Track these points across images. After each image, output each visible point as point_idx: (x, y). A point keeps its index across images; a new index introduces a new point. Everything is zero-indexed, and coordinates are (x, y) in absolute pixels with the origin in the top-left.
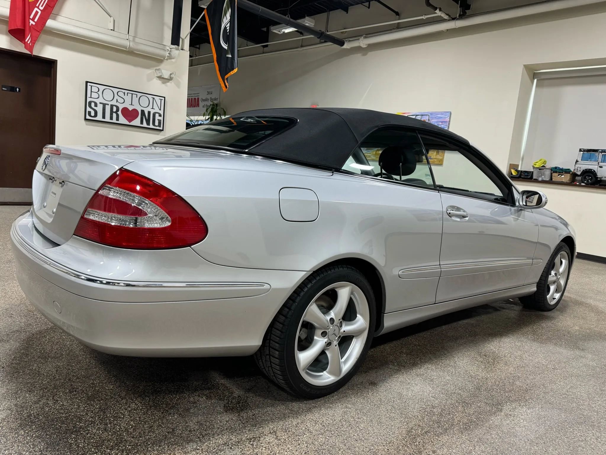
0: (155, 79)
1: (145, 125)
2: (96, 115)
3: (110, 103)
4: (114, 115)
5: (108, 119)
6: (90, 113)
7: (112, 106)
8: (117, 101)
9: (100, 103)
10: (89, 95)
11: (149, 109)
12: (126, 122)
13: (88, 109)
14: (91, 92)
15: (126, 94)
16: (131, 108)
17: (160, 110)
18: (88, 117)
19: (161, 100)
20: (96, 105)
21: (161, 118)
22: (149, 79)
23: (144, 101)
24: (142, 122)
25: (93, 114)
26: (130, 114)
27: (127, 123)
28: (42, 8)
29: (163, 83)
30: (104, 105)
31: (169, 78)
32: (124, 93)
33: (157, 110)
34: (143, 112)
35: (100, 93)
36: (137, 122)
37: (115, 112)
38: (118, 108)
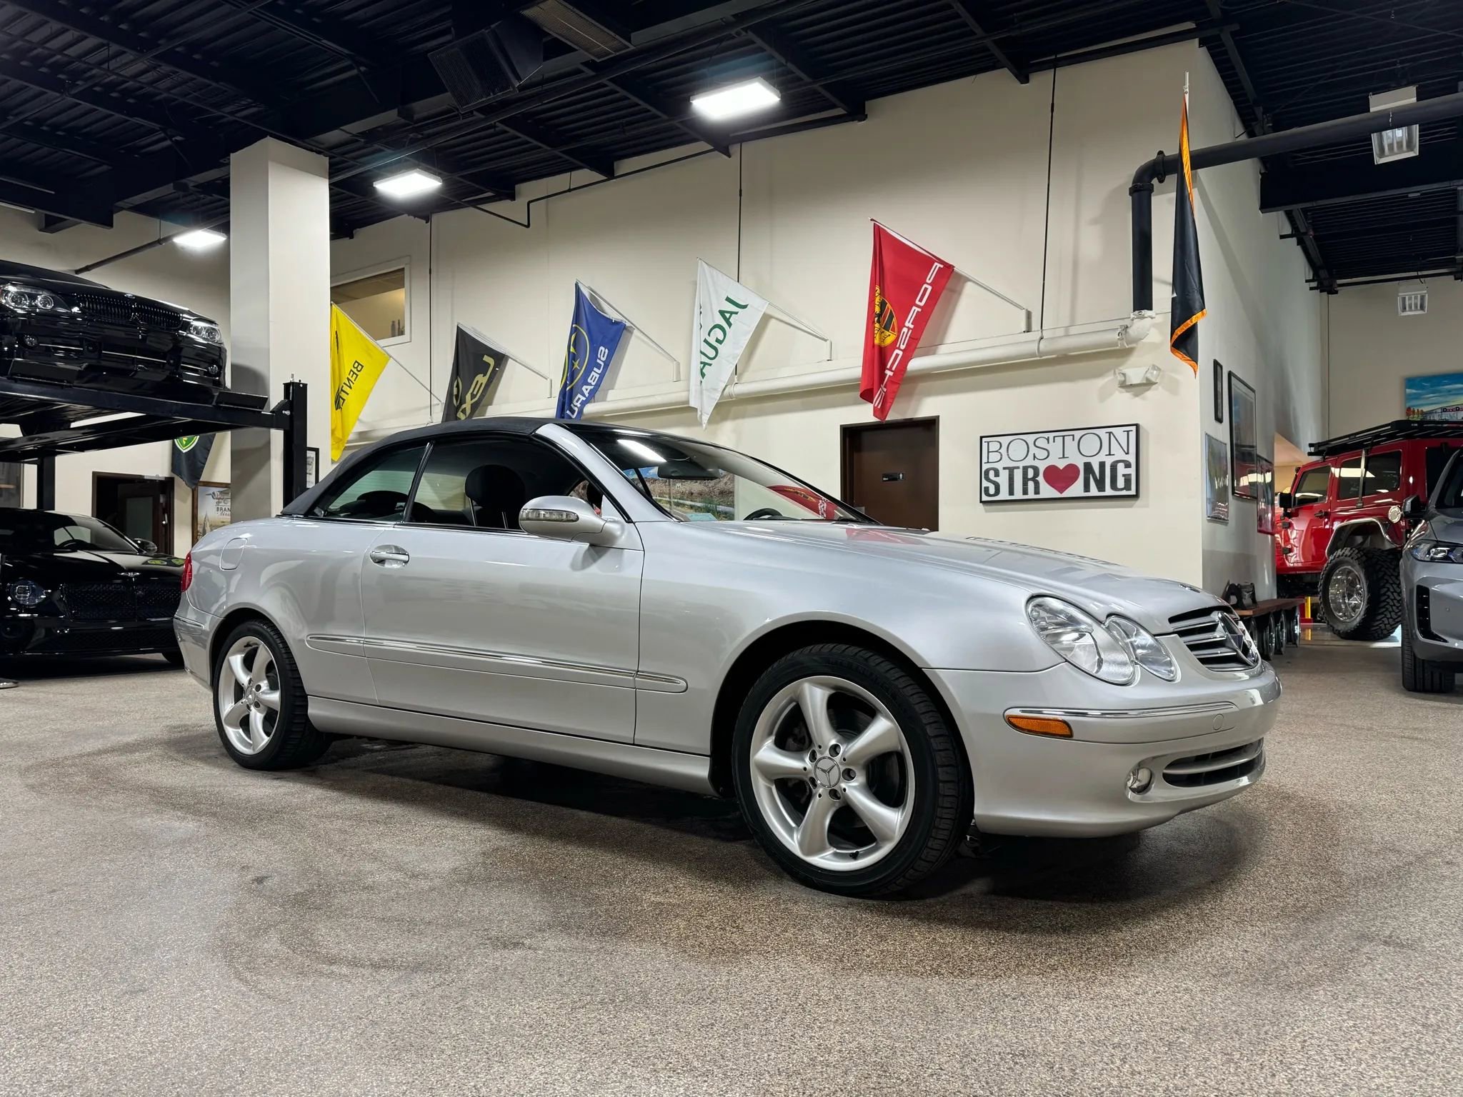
0: (1117, 392)
1: (1094, 491)
2: (997, 492)
3: (1021, 465)
4: (1031, 485)
5: (1018, 494)
6: (987, 489)
7: (1025, 469)
8: (1035, 457)
9: (1004, 468)
10: (984, 460)
11: (1102, 457)
12: (1053, 493)
13: (985, 483)
14: (988, 452)
15: (1051, 440)
16: (1061, 465)
17: (1127, 453)
18: (985, 498)
19: (1128, 431)
20: (997, 474)
21: (1132, 471)
22: (1104, 396)
23: (1090, 444)
24: (1087, 488)
25: (992, 491)
26: (1060, 477)
27: (1056, 494)
28: (903, 347)
29: (1136, 395)
30: (1011, 471)
31: (1145, 382)
32: (1048, 439)
33: (1119, 455)
34: (1088, 467)
35: (1003, 450)
36: (1076, 489)
37: (1031, 479)
38: (1036, 470)
